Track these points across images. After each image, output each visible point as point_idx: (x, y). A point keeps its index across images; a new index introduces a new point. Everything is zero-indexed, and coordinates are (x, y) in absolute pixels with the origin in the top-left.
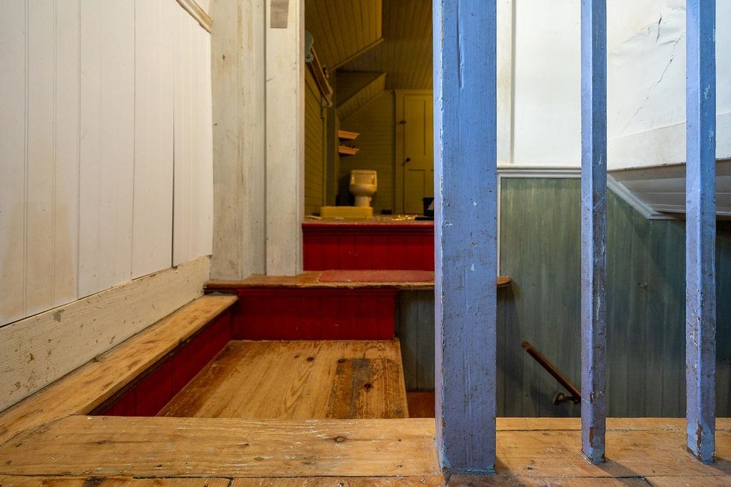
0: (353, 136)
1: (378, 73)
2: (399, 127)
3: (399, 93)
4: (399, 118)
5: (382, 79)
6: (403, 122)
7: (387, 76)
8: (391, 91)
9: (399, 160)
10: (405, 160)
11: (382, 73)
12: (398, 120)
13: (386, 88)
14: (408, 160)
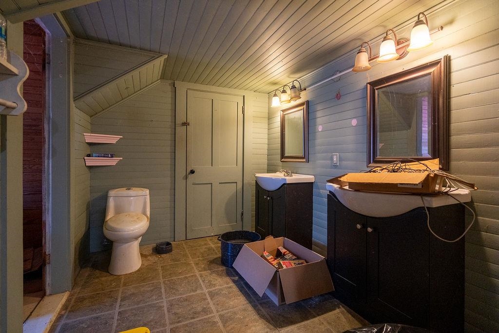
0: (113, 139)
1: (154, 54)
2: (181, 130)
3: (181, 87)
4: (180, 119)
5: (158, 63)
6: (186, 124)
7: (166, 60)
8: (170, 82)
9: (181, 171)
10: (189, 171)
11: (160, 54)
12: (179, 121)
13: (163, 77)
14: (192, 172)
